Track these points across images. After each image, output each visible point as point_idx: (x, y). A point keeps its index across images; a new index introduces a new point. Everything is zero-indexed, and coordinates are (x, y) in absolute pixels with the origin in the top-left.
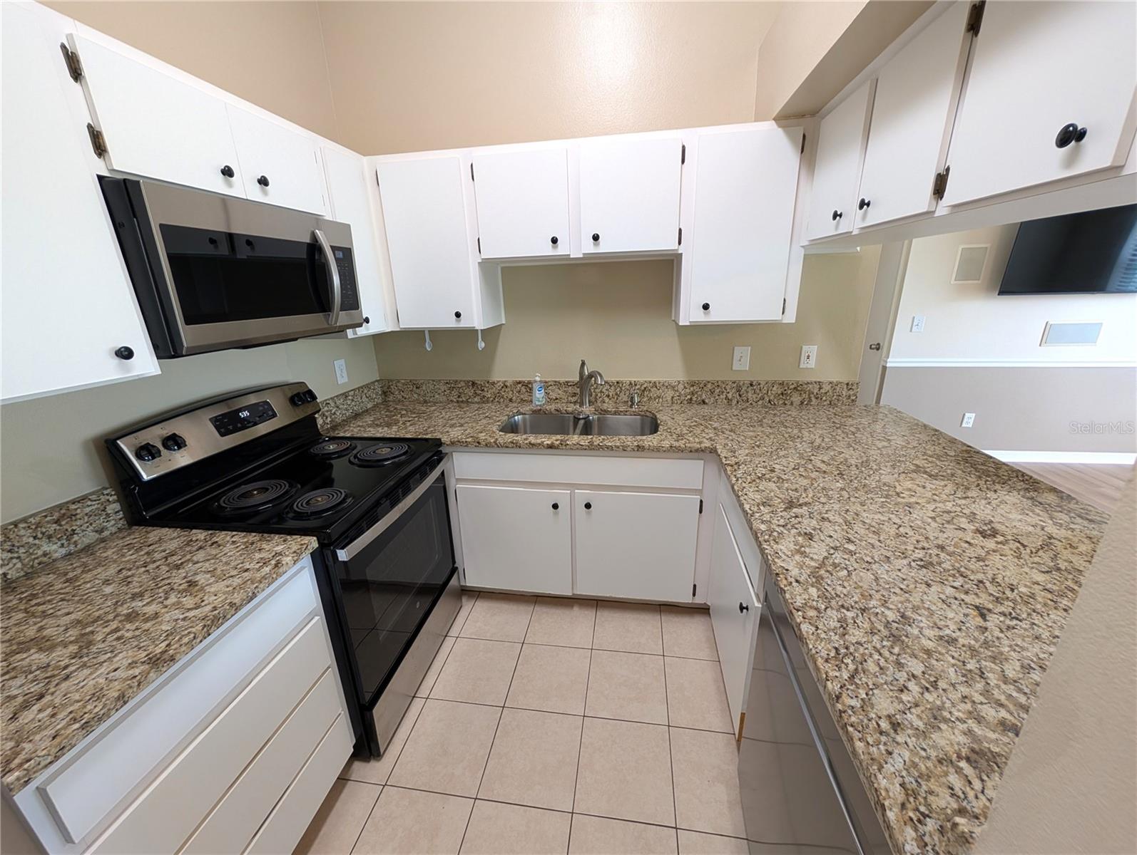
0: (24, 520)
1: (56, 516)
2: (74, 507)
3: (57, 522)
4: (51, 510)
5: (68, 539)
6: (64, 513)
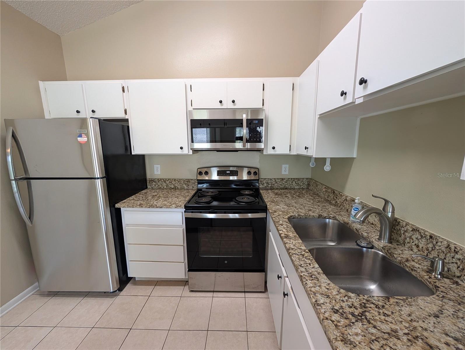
0: (183, 179)
1: (187, 180)
2: (190, 180)
3: (187, 182)
4: (187, 179)
5: (188, 186)
6: (188, 181)
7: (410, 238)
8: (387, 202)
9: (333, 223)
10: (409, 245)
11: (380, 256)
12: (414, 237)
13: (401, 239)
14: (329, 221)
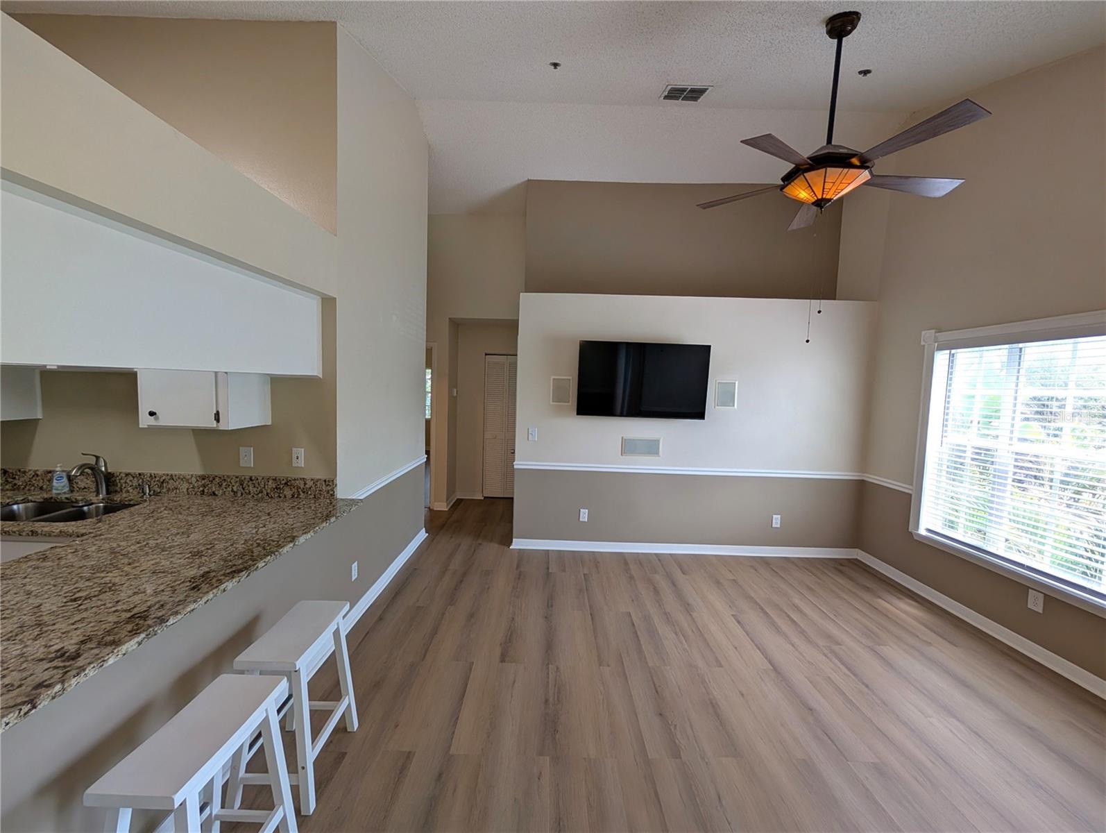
7: (126, 482)
8: (97, 458)
9: (26, 508)
10: (125, 489)
11: (102, 508)
12: (128, 481)
13: (118, 489)
14: (19, 509)
